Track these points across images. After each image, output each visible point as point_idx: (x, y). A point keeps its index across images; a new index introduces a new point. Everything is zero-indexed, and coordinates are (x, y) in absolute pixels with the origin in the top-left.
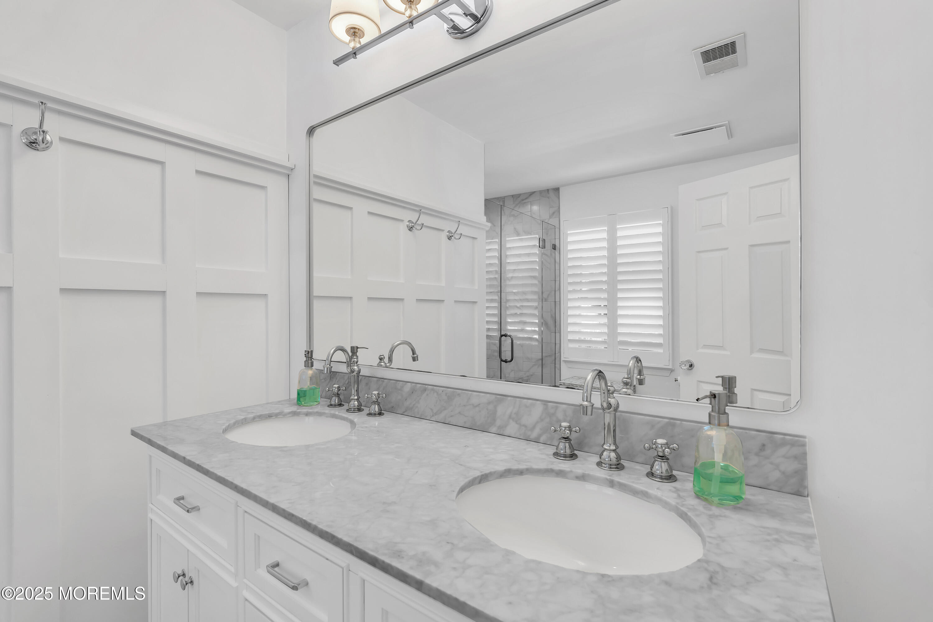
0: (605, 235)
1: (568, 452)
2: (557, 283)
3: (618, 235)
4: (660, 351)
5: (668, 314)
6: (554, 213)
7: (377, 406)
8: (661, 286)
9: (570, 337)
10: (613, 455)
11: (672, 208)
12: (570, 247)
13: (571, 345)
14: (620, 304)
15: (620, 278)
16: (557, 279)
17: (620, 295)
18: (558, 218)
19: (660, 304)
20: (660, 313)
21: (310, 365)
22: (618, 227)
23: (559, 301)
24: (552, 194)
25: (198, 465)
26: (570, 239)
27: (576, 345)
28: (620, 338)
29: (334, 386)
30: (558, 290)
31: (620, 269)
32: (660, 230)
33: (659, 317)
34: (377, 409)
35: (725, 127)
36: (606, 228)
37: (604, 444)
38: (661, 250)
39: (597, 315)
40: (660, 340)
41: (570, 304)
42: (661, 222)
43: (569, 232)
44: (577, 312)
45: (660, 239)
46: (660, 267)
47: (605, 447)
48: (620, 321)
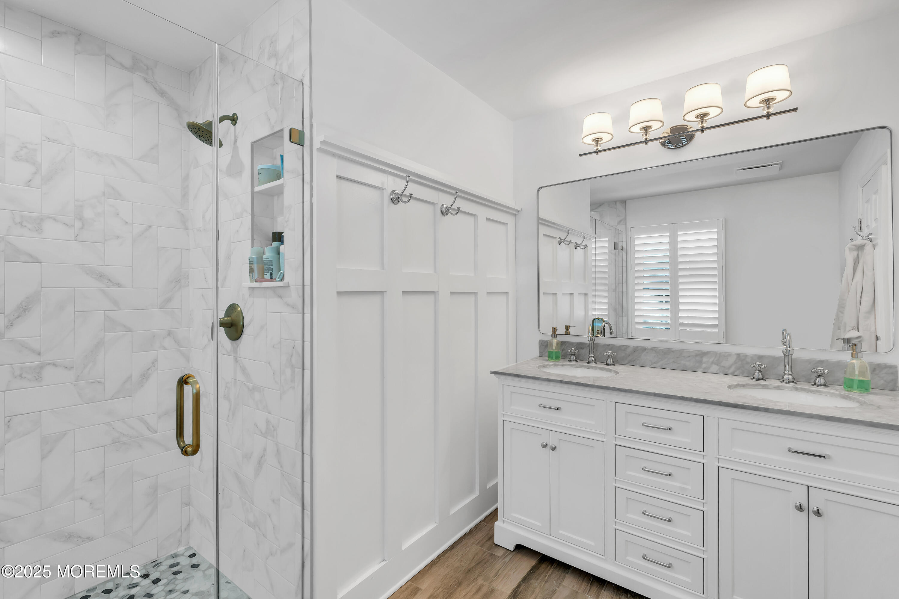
0: (667, 240)
1: (761, 377)
2: (624, 277)
3: (679, 240)
4: (716, 330)
5: (723, 301)
6: (621, 221)
7: (611, 360)
8: (716, 280)
9: (637, 320)
10: (790, 377)
11: (725, 219)
12: (636, 249)
13: (637, 326)
14: (680, 294)
15: (680, 273)
16: (625, 274)
17: (680, 287)
18: (625, 225)
19: (716, 294)
20: (716, 301)
21: (555, 336)
22: (679, 233)
23: (626, 291)
24: (618, 204)
25: (577, 383)
26: (636, 242)
27: (641, 327)
28: (681, 321)
29: (572, 349)
30: (625, 282)
31: (680, 267)
32: (716, 236)
33: (715, 304)
34: (612, 362)
35: (779, 165)
36: (668, 234)
37: (785, 371)
38: (717, 252)
39: (659, 302)
40: (716, 322)
41: (637, 294)
42: (716, 230)
43: (635, 237)
44: (641, 300)
45: (716, 243)
46: (716, 265)
47: (786, 373)
48: (681, 307)
